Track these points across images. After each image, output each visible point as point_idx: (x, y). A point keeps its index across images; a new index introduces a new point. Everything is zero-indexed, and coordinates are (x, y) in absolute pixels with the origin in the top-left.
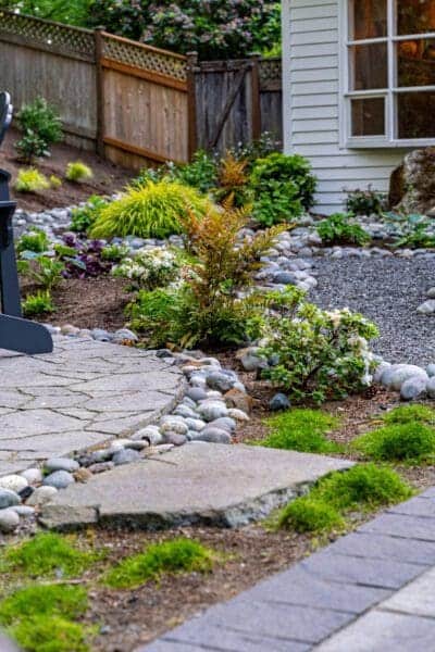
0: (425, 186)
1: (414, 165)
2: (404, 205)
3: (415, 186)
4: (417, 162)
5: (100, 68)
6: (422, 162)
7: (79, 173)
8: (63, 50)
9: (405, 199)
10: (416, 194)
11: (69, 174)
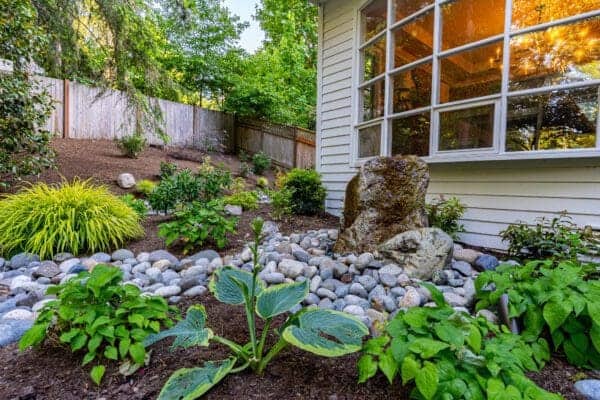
0: (386, 205)
1: (372, 176)
2: (356, 227)
3: (372, 204)
4: (376, 172)
5: (296, 141)
6: (384, 173)
7: (262, 182)
8: (284, 134)
9: (358, 221)
10: (372, 214)
11: (258, 183)
